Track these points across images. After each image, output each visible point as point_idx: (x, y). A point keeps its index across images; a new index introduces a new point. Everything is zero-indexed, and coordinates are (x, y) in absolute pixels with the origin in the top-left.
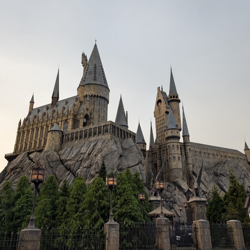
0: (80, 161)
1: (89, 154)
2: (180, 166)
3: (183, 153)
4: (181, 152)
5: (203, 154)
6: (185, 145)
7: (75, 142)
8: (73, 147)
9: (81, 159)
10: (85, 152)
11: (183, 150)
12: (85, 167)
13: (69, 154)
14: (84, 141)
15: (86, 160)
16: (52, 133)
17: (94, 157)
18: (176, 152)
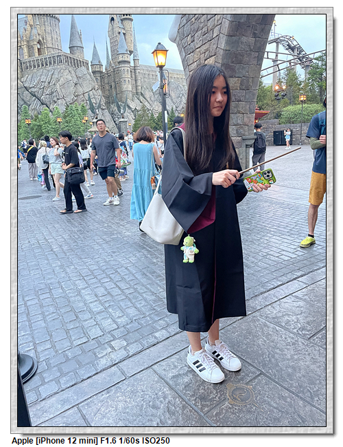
0: (42, 88)
1: (49, 83)
2: (130, 88)
3: (133, 76)
4: (131, 75)
5: (151, 76)
6: (135, 68)
7: (34, 70)
8: (33, 75)
10: (45, 80)
11: (133, 73)
12: (47, 94)
13: (31, 82)
14: (42, 69)
15: (47, 88)
17: (54, 86)
18: (127, 76)
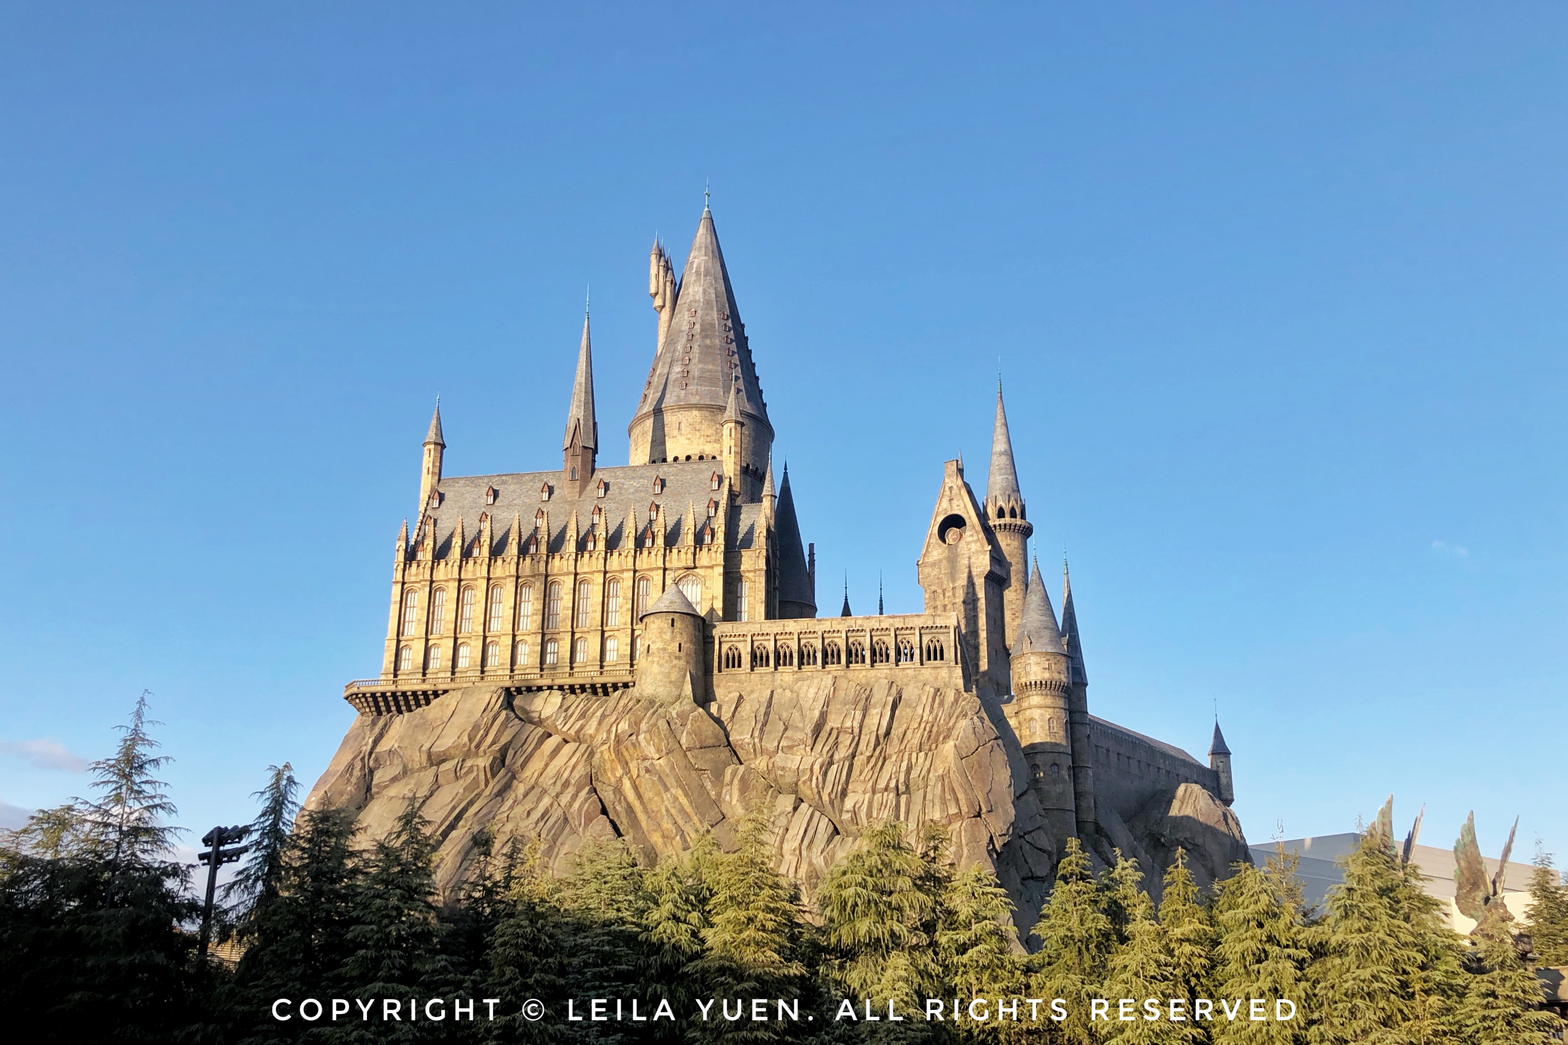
0: (845, 759)
2: (1072, 799)
7: (778, 676)
8: (772, 692)
9: (842, 752)
10: (856, 725)
12: (886, 789)
13: (764, 724)
14: (830, 676)
15: (873, 760)
16: (673, 625)
17: (922, 754)
18: (1061, 745)
